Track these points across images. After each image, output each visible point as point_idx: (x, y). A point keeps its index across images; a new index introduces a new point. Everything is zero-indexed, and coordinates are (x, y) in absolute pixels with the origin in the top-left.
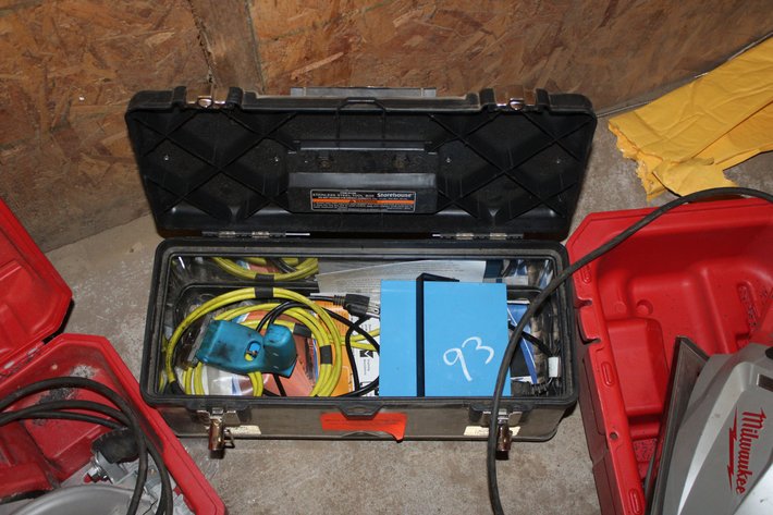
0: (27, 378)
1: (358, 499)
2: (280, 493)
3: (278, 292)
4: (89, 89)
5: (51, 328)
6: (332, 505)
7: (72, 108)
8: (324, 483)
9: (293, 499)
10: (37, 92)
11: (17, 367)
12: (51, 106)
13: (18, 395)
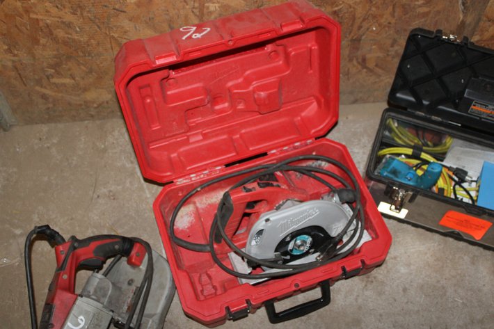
0: (303, 153)
1: (443, 267)
2: (403, 251)
3: (424, 156)
4: (380, 25)
5: (322, 133)
6: (429, 265)
7: (368, 32)
8: (426, 253)
9: (409, 256)
10: (359, 18)
11: (301, 146)
12: (360, 27)
13: (301, 158)
